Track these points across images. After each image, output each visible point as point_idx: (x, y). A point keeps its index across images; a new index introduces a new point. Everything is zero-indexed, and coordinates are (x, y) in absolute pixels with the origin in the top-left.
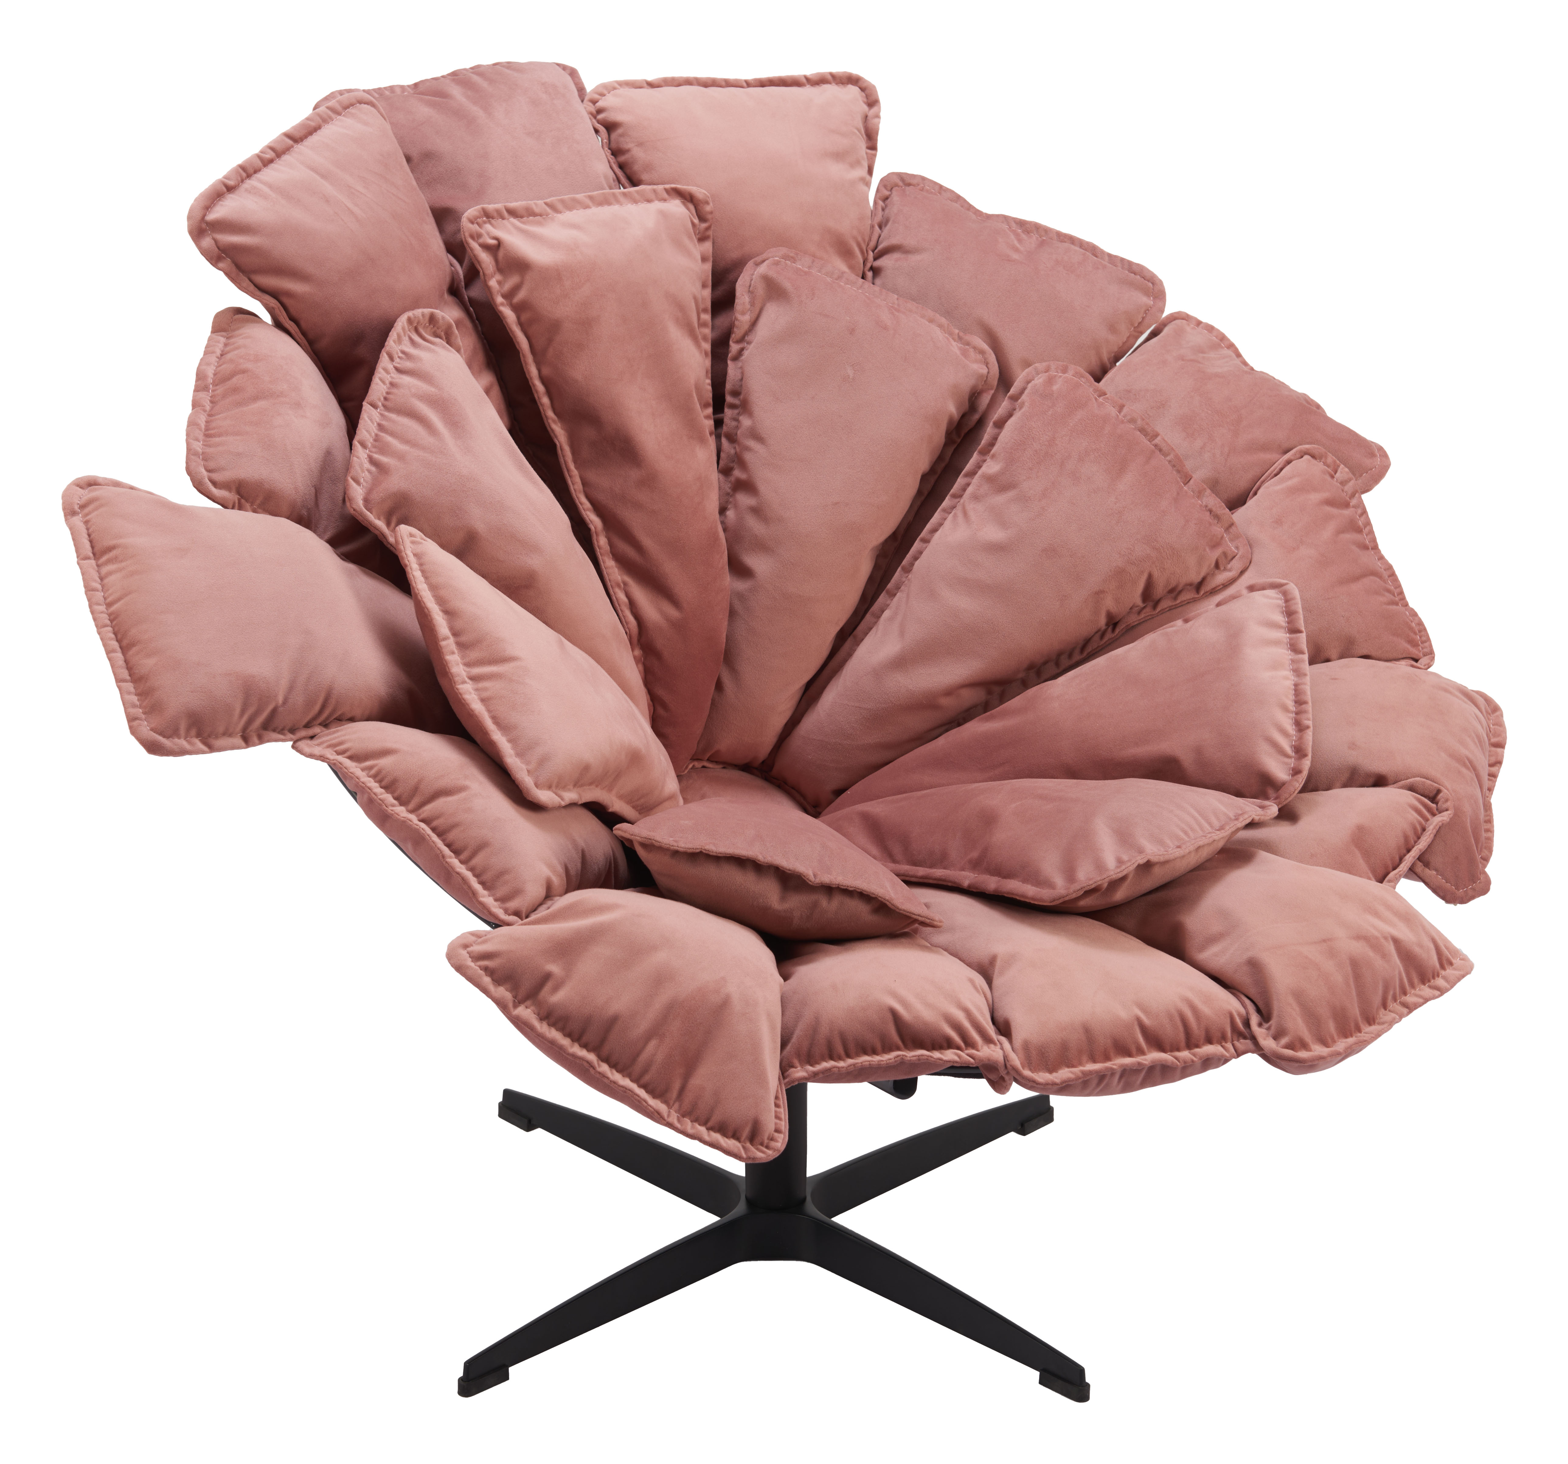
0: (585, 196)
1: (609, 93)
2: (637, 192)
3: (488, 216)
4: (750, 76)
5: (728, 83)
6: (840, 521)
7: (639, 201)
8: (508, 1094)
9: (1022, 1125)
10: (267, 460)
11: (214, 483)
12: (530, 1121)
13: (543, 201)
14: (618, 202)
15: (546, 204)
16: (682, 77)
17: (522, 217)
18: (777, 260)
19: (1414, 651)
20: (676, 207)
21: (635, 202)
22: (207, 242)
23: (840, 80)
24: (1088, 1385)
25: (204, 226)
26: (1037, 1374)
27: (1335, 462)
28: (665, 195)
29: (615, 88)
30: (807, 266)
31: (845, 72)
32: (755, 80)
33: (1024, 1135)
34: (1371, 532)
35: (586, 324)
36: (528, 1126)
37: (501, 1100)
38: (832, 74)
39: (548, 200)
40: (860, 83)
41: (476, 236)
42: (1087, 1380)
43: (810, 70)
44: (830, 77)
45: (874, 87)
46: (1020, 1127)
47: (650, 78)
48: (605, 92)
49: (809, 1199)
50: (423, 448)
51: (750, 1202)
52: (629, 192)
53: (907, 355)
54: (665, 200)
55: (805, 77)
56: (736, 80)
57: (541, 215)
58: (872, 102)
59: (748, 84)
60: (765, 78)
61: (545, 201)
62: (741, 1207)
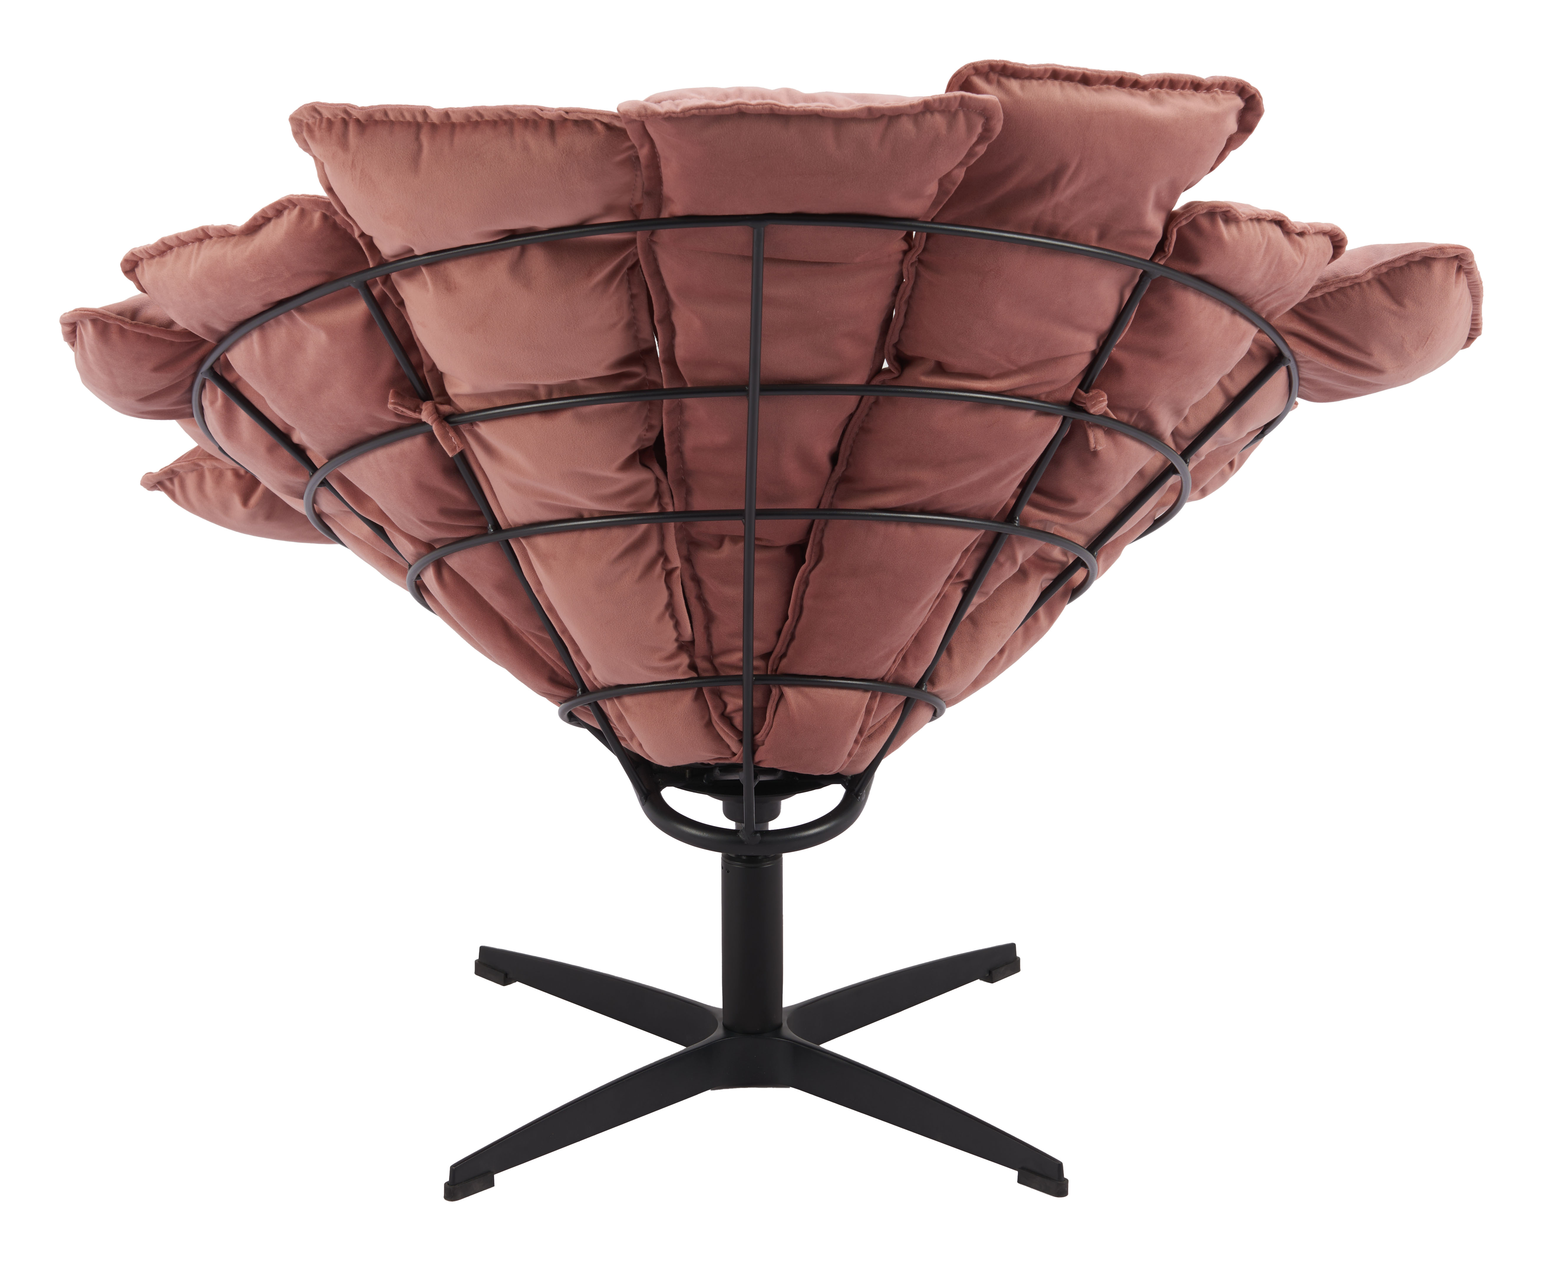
8: (485, 951)
9: (990, 972)
12: (506, 975)
24: (1067, 1181)
26: (1014, 1174)
33: (992, 982)
36: (505, 980)
37: (477, 958)
42: (1065, 1176)
46: (988, 975)
49: (785, 1024)
51: (726, 1027)
62: (719, 1033)
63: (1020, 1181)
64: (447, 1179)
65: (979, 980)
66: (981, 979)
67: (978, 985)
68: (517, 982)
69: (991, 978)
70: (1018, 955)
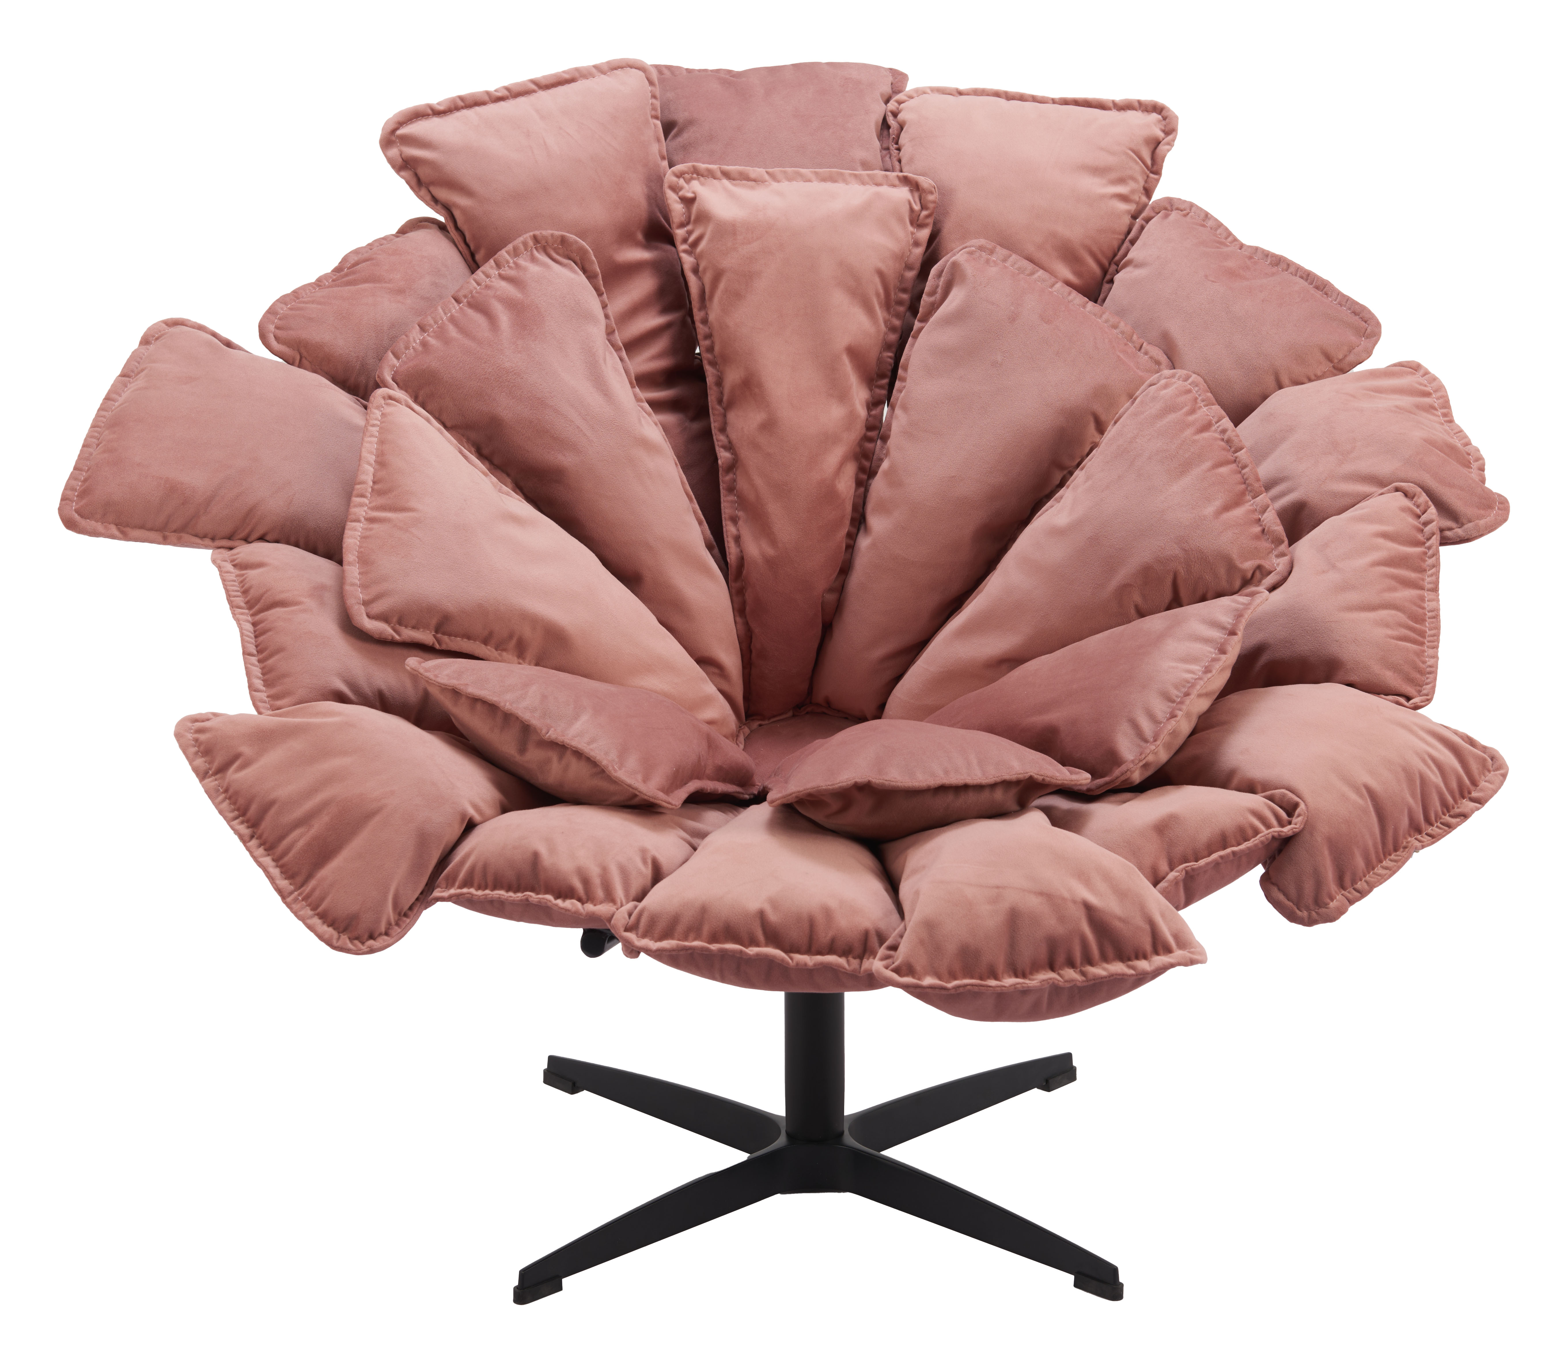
0: (811, 172)
1: (918, 97)
2: (869, 175)
3: (697, 173)
4: (1057, 95)
5: (1034, 99)
6: (953, 493)
7: (868, 184)
8: (553, 1061)
9: (1047, 1081)
10: (336, 328)
11: (277, 338)
12: (574, 1084)
13: (764, 170)
14: (845, 181)
15: (767, 172)
16: (992, 89)
17: (734, 180)
18: (973, 250)
19: (1409, 690)
20: (903, 193)
21: (863, 183)
22: (394, 152)
23: (1146, 108)
24: (1122, 1285)
25: (393, 138)
26: (1071, 1278)
27: (1427, 502)
28: (897, 182)
29: (925, 93)
30: (1001, 259)
31: (1152, 100)
32: (1061, 99)
33: (1049, 1090)
34: (1437, 574)
35: (748, 277)
36: (573, 1089)
37: (546, 1067)
38: (1139, 102)
39: (770, 170)
40: (1164, 113)
41: (675, 189)
42: (1121, 1280)
43: (1119, 96)
44: (1136, 104)
45: (1177, 117)
46: (1045, 1084)
47: (962, 87)
48: (915, 95)
49: (846, 1132)
50: (473, 338)
51: (788, 1135)
52: (860, 175)
53: (1061, 350)
54: (894, 186)
55: (1113, 101)
56: (1043, 97)
57: (755, 180)
58: (1170, 130)
59: (1054, 101)
60: (1071, 98)
61: (767, 170)
62: (781, 1141)
63: (1077, 1285)
64: (516, 1283)
65: (1036, 1089)
66: (1038, 1088)
67: (1035, 1094)
68: (585, 1091)
69: (1048, 1086)
70: (1074, 1064)
